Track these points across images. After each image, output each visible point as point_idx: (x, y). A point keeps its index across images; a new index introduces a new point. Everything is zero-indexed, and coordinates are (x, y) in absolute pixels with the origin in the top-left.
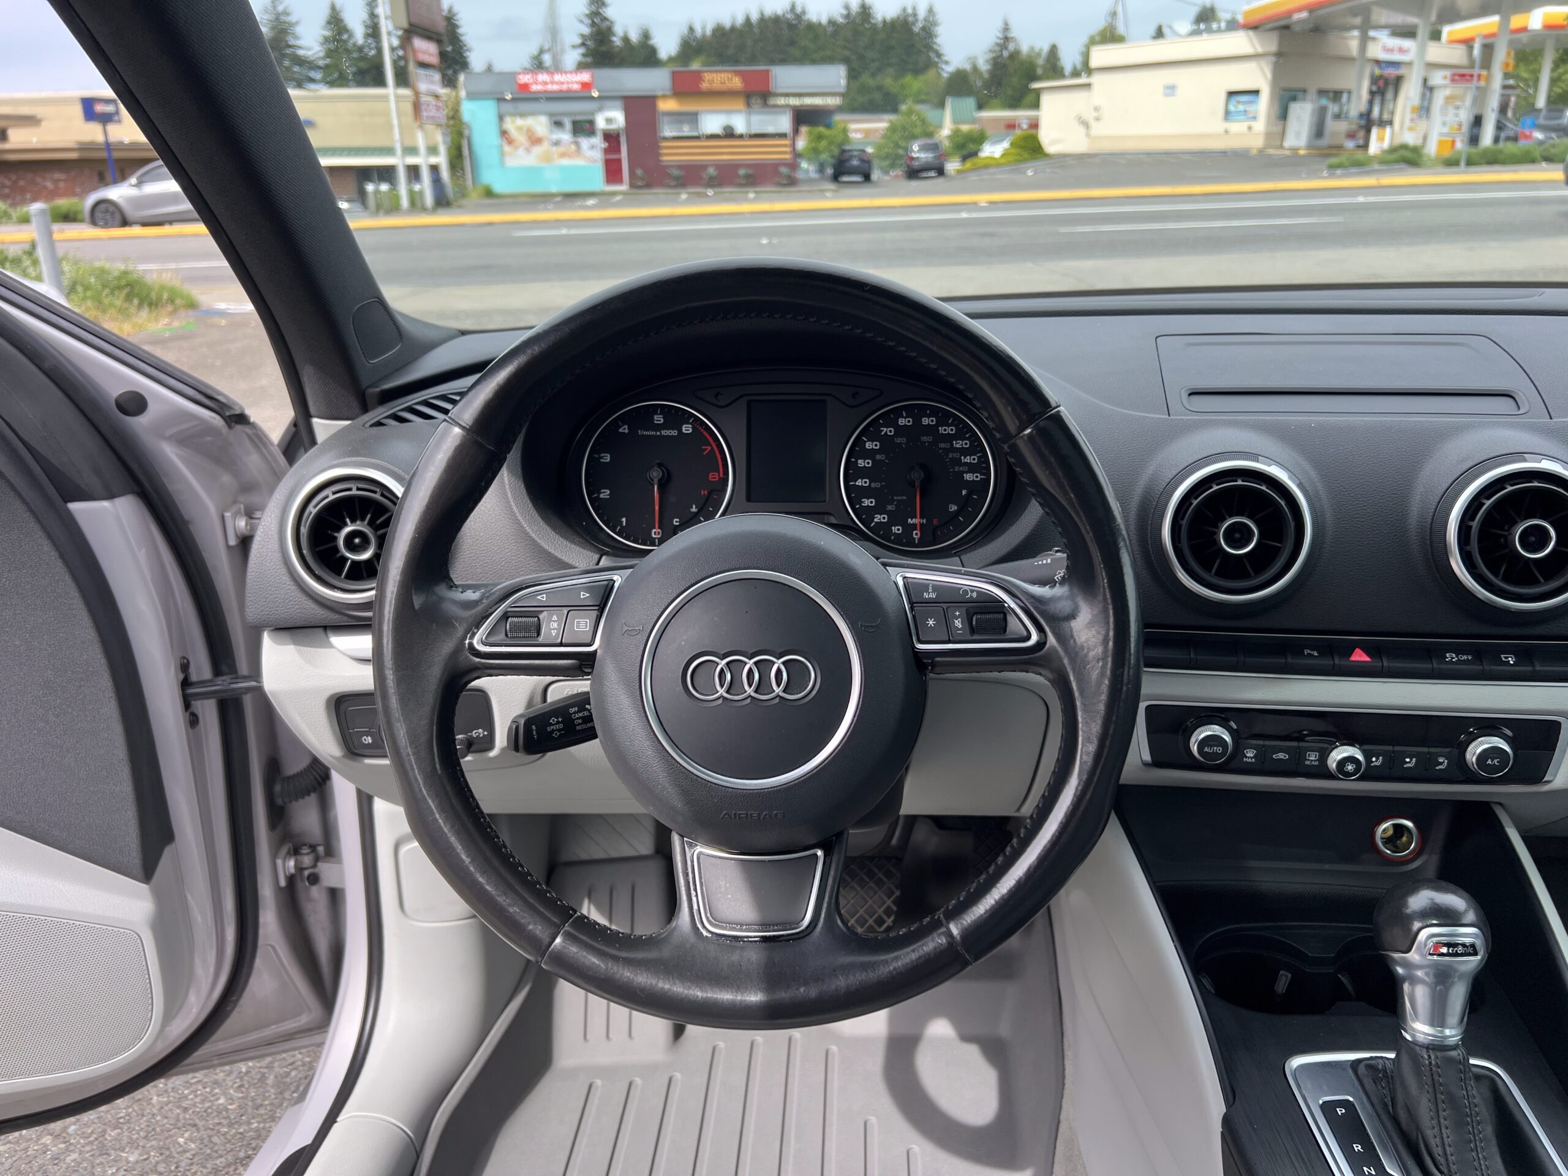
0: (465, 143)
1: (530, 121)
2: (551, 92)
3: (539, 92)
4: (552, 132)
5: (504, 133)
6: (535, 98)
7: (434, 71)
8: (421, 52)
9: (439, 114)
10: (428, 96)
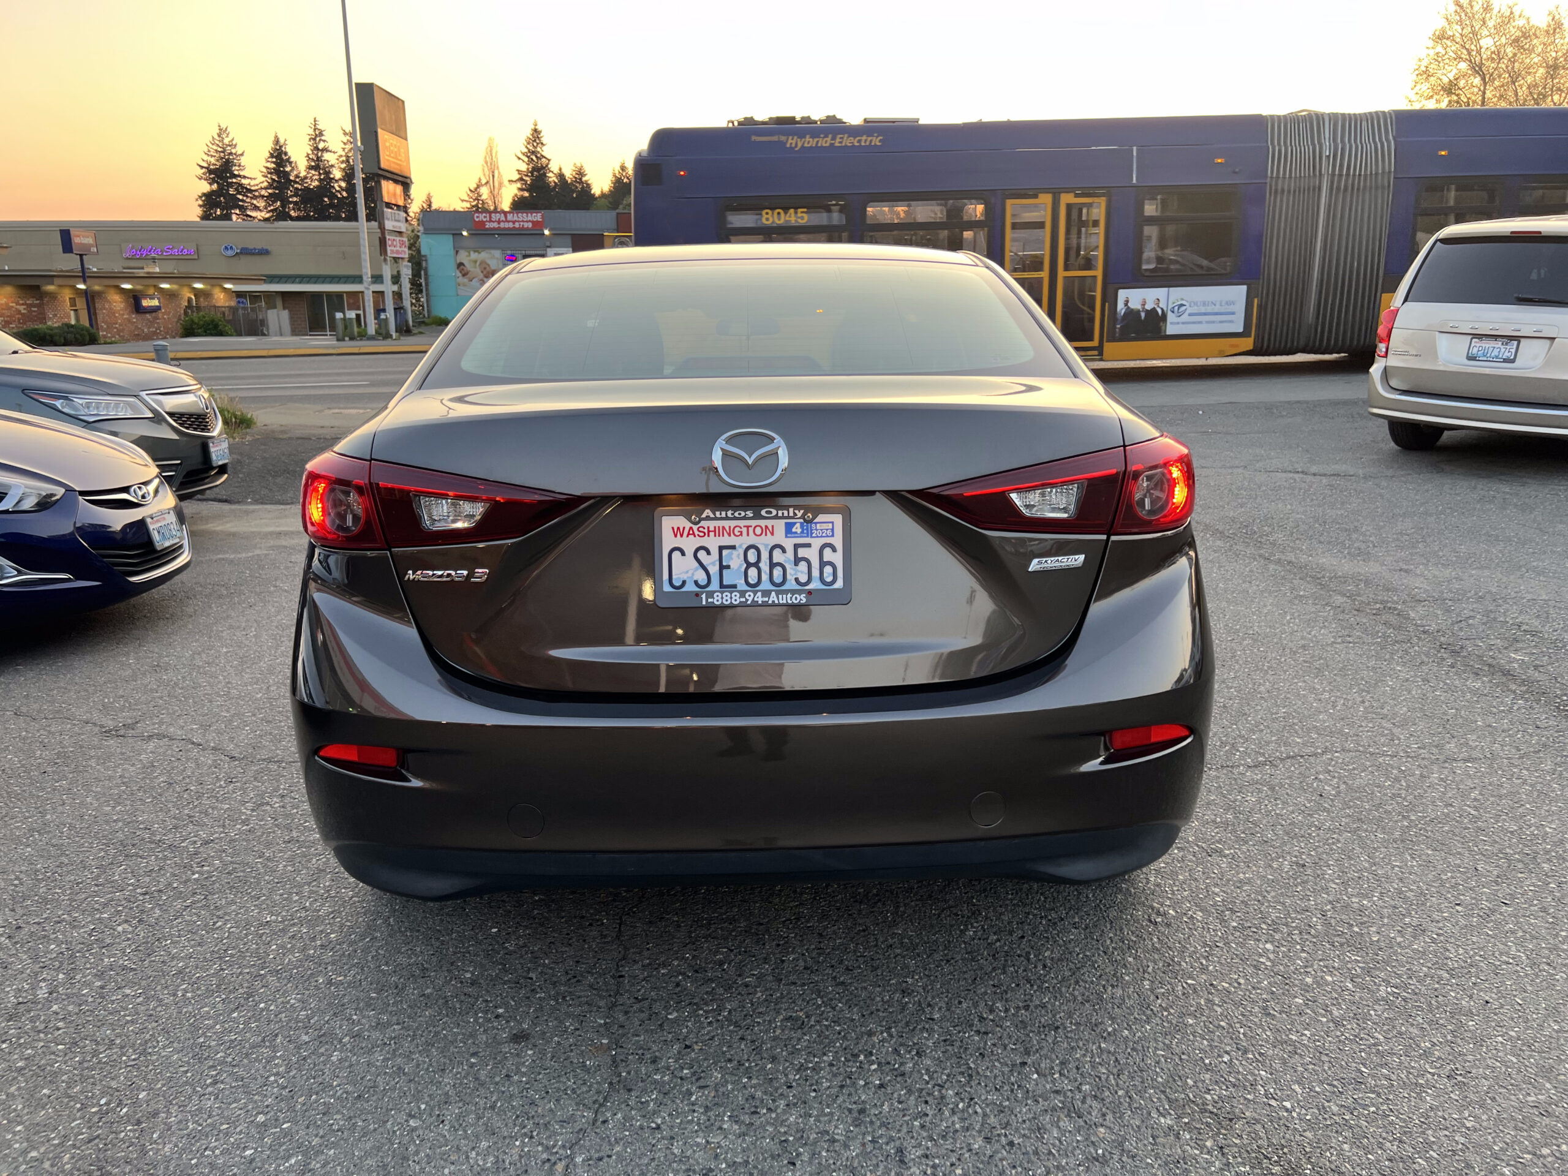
0: (423, 273)
2: (505, 229)
3: (494, 229)
5: (460, 265)
6: (491, 233)
7: (400, 210)
8: (389, 194)
9: (404, 249)
10: (392, 232)
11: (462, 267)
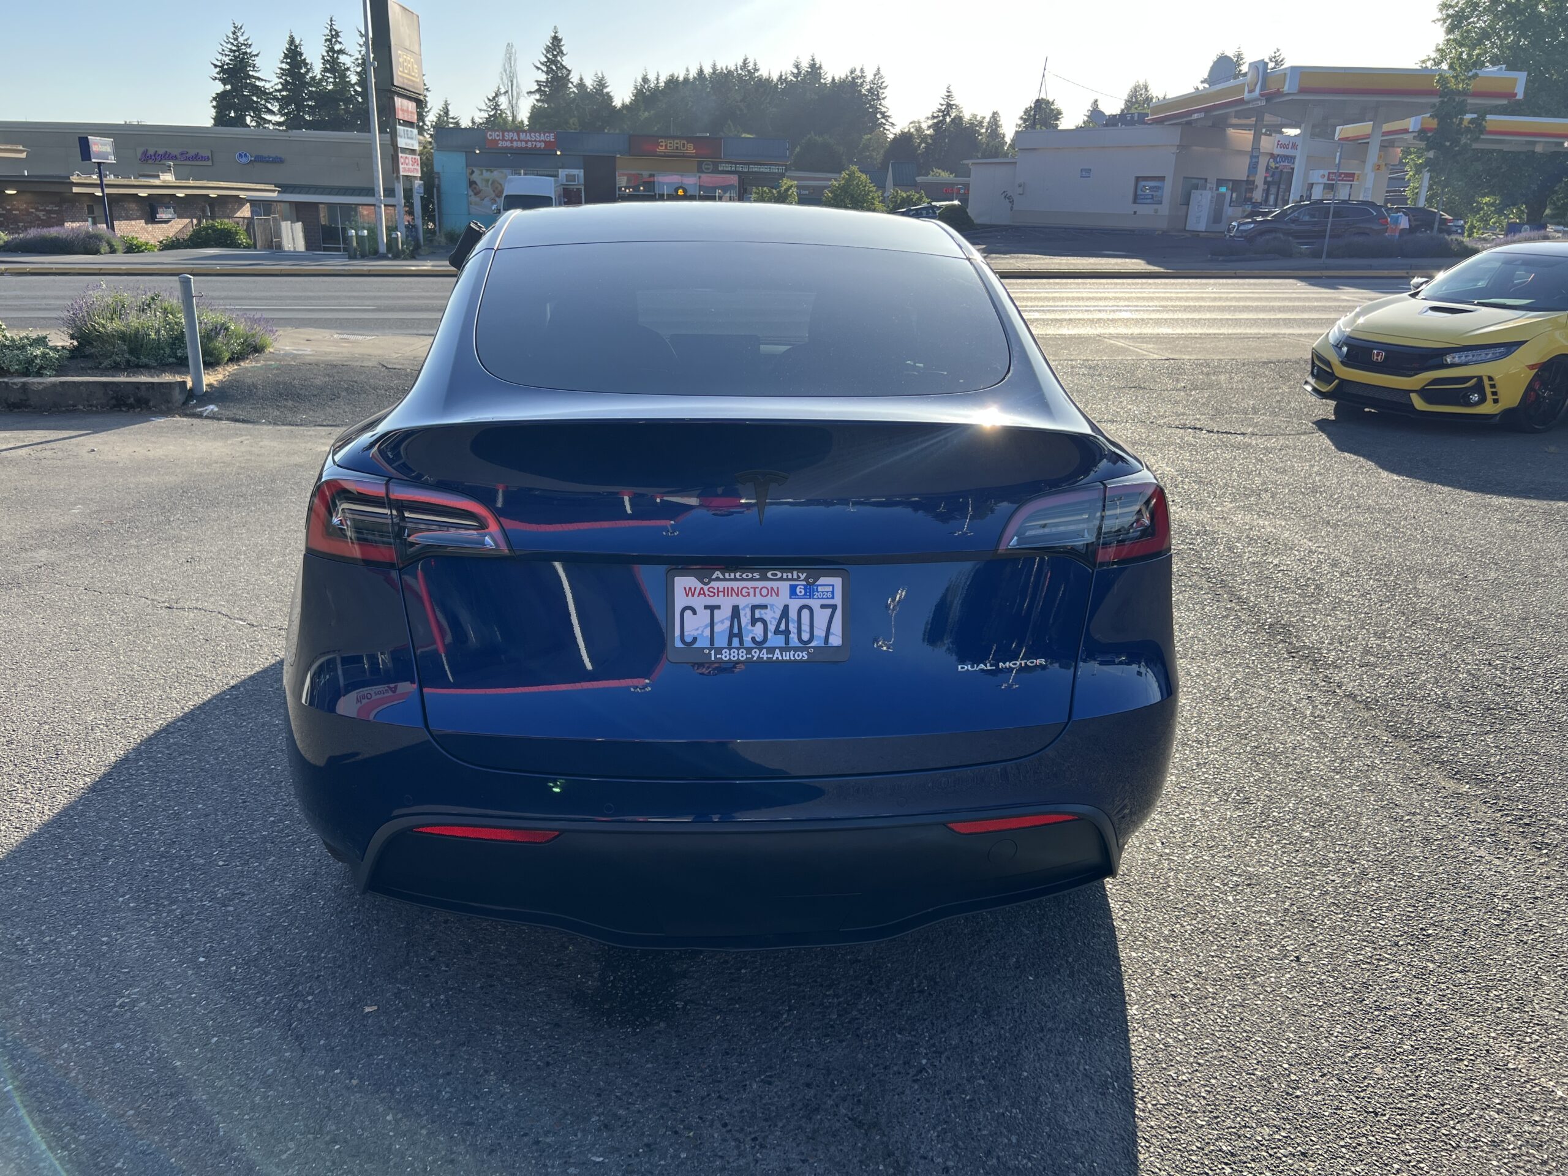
0: (435, 193)
1: (496, 174)
2: (517, 148)
3: (506, 148)
5: (472, 183)
6: (503, 152)
7: (413, 127)
8: (403, 110)
9: (415, 167)
10: (404, 150)
11: (474, 186)
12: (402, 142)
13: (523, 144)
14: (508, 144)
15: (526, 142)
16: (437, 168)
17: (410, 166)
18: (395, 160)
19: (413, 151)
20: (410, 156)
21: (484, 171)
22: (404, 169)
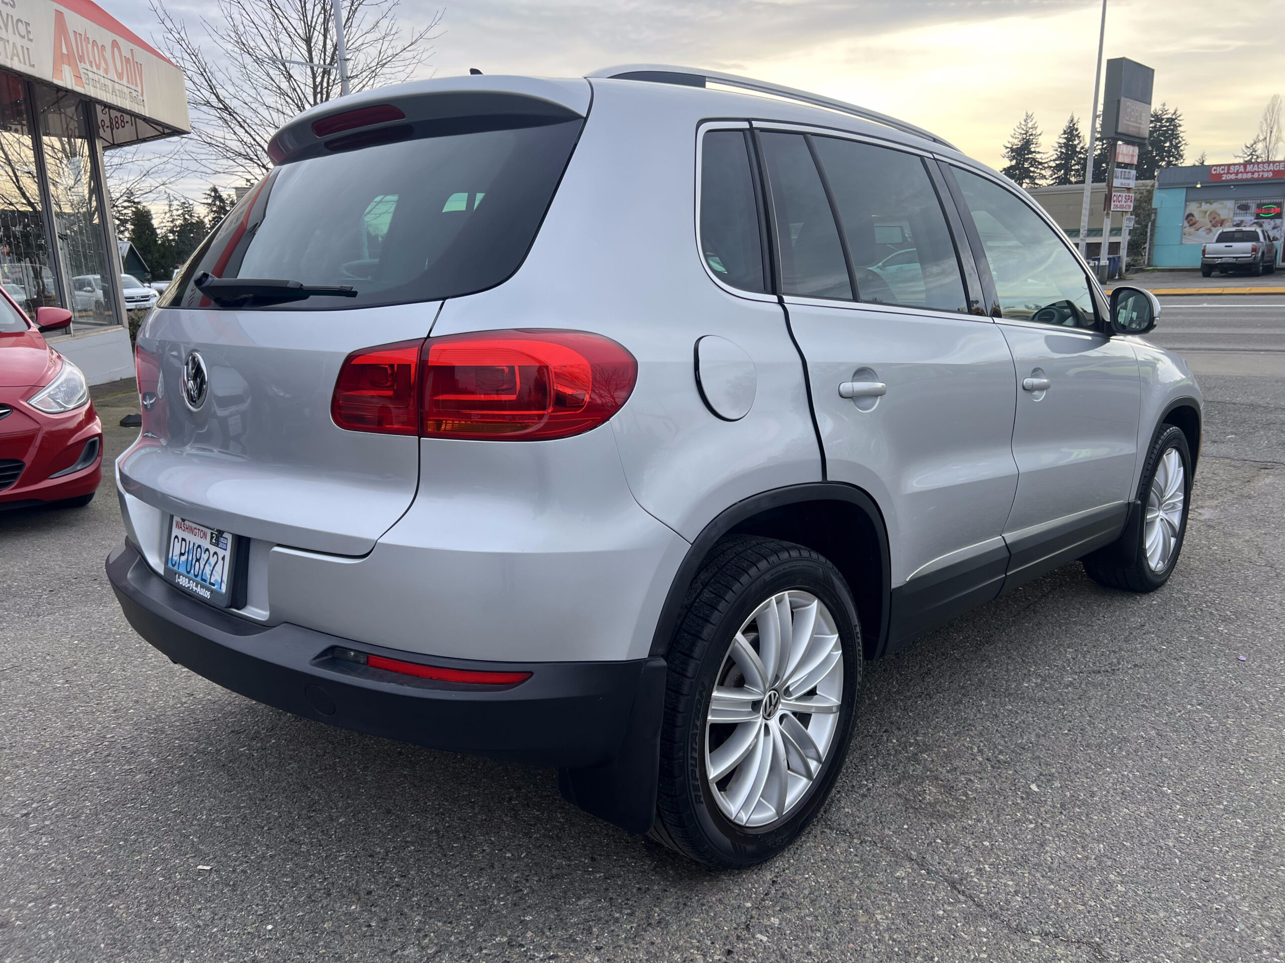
0: (1150, 225)
1: (1215, 206)
2: (1242, 180)
3: (1231, 180)
4: (1235, 214)
5: (1189, 215)
6: (1227, 185)
7: (1131, 169)
8: (1122, 154)
9: (1129, 203)
10: (1120, 189)
11: (1191, 218)
12: (1117, 183)
13: (1249, 176)
14: (1233, 177)
15: (1253, 173)
16: (1154, 206)
17: (1123, 203)
18: (1108, 199)
19: (1129, 189)
20: (1124, 195)
21: (1203, 204)
22: (1116, 206)
